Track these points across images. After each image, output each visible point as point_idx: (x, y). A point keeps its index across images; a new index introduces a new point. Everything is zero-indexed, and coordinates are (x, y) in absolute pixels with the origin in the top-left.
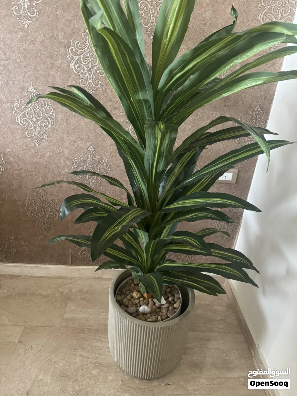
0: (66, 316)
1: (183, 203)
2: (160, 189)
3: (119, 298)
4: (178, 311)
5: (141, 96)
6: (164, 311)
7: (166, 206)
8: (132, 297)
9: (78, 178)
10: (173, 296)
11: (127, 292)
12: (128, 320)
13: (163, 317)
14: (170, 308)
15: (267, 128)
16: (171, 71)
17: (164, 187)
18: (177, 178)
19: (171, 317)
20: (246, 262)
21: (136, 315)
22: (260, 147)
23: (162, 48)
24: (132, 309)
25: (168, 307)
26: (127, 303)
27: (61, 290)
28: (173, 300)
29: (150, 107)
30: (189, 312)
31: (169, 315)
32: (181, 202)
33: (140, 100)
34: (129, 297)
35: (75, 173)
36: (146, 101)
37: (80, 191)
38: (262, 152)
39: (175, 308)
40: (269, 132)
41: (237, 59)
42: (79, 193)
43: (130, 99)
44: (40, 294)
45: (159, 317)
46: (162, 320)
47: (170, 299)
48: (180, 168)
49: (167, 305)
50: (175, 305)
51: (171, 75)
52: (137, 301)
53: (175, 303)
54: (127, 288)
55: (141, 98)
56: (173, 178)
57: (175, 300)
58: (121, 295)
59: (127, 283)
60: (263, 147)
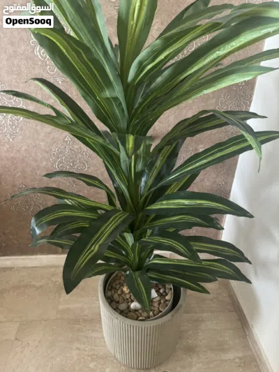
2: (143, 184)
3: (109, 294)
4: (170, 304)
5: (108, 94)
6: (156, 305)
8: (123, 292)
10: (164, 287)
11: (117, 287)
12: (119, 320)
13: (155, 312)
14: (162, 301)
15: (252, 110)
16: (141, 63)
17: (146, 182)
18: (159, 173)
19: (164, 311)
21: (126, 313)
24: (123, 306)
25: (160, 300)
26: (118, 300)
28: (165, 291)
30: (181, 306)
31: (161, 309)
33: (108, 98)
34: (119, 292)
35: (49, 175)
39: (167, 301)
40: (255, 115)
41: (219, 50)
43: (96, 98)
44: (34, 286)
45: (151, 313)
46: (154, 315)
47: (161, 291)
48: (161, 161)
49: (158, 299)
50: (167, 298)
51: (141, 67)
52: (128, 296)
53: (167, 295)
54: (117, 282)
55: (109, 96)
56: (155, 173)
57: (167, 291)
58: (111, 290)
59: (116, 276)
60: (251, 140)
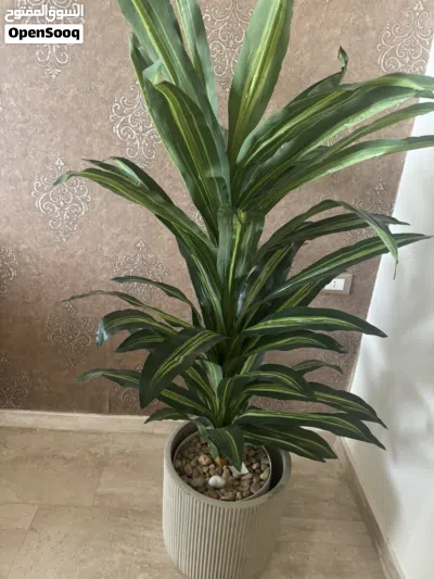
0: (100, 490)
1: (273, 323)
2: (240, 302)
3: (179, 463)
4: (266, 484)
5: (212, 173)
6: (246, 484)
7: (247, 327)
8: (198, 463)
9: (121, 287)
10: (259, 461)
11: (191, 456)
12: (192, 498)
13: (244, 494)
14: (254, 480)
15: (394, 216)
16: (255, 138)
17: (244, 300)
18: (264, 287)
19: (256, 493)
20: (366, 411)
21: (204, 489)
22: (382, 243)
23: (242, 105)
24: (198, 481)
25: (252, 479)
26: (191, 472)
27: (93, 450)
28: (259, 468)
29: (225, 187)
30: (282, 486)
31: (252, 490)
32: (270, 322)
33: (211, 179)
34: (193, 463)
35: (118, 279)
36: (220, 180)
37: (125, 305)
38: (386, 251)
39: (261, 480)
40: (395, 221)
41: (348, 122)
42: (123, 308)
43: (197, 177)
44: (64, 457)
45: (238, 494)
46: (243, 498)
47: (255, 467)
48: (267, 272)
49: (249, 476)
50: (262, 476)
51: (255, 143)
52: (205, 470)
53: (262, 472)
54: (191, 449)
55: (213, 175)
56: (258, 287)
57: (262, 468)
58: (181, 460)
59: (190, 442)
60: (387, 243)
